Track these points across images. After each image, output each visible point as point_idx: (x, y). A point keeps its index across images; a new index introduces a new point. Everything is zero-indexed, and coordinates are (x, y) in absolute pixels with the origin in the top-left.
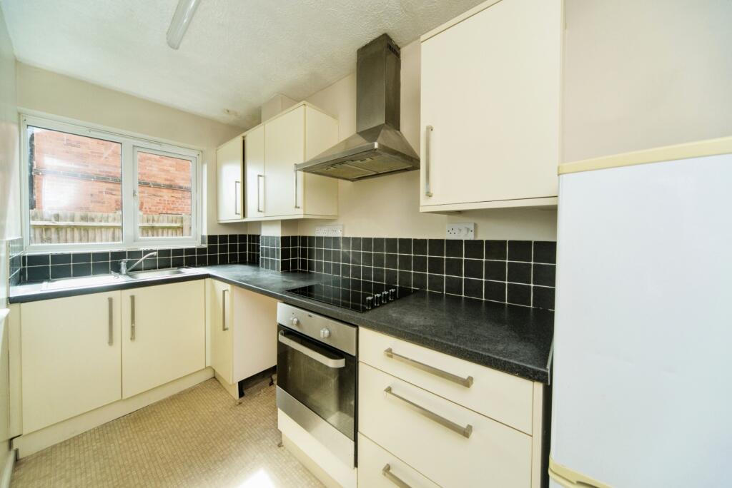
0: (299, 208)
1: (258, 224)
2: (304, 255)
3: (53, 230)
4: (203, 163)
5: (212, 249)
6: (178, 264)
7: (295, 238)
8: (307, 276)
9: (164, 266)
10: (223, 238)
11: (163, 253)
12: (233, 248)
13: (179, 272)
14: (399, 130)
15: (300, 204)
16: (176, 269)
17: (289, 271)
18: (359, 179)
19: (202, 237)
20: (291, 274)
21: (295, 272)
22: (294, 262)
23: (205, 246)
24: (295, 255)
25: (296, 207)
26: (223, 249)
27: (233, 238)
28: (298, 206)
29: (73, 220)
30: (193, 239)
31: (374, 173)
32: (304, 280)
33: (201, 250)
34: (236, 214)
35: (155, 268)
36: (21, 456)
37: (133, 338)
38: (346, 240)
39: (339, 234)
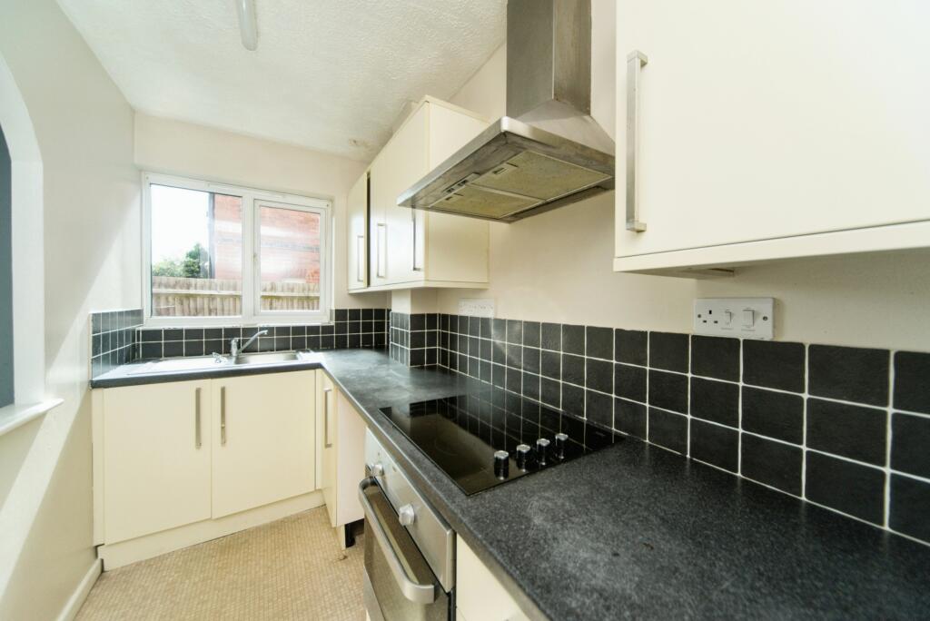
0: (419, 270)
1: (386, 295)
2: (444, 344)
3: (218, 300)
4: (332, 216)
5: (340, 327)
6: (299, 346)
7: (432, 317)
8: (448, 378)
9: (283, 347)
10: (355, 313)
11: (283, 330)
12: (367, 327)
13: (295, 358)
14: (588, 113)
15: (420, 264)
16: (292, 352)
17: (423, 368)
18: (518, 216)
19: (331, 311)
20: (426, 372)
21: (432, 369)
22: (432, 353)
23: (333, 323)
24: (432, 342)
25: (415, 269)
26: (355, 328)
27: (367, 313)
28: (417, 267)
29: (235, 289)
30: (321, 317)
31: (540, 202)
32: (442, 385)
33: (327, 329)
34: (359, 280)
35: (273, 350)
36: (106, 568)
37: (224, 442)
38: (501, 323)
39: (490, 314)
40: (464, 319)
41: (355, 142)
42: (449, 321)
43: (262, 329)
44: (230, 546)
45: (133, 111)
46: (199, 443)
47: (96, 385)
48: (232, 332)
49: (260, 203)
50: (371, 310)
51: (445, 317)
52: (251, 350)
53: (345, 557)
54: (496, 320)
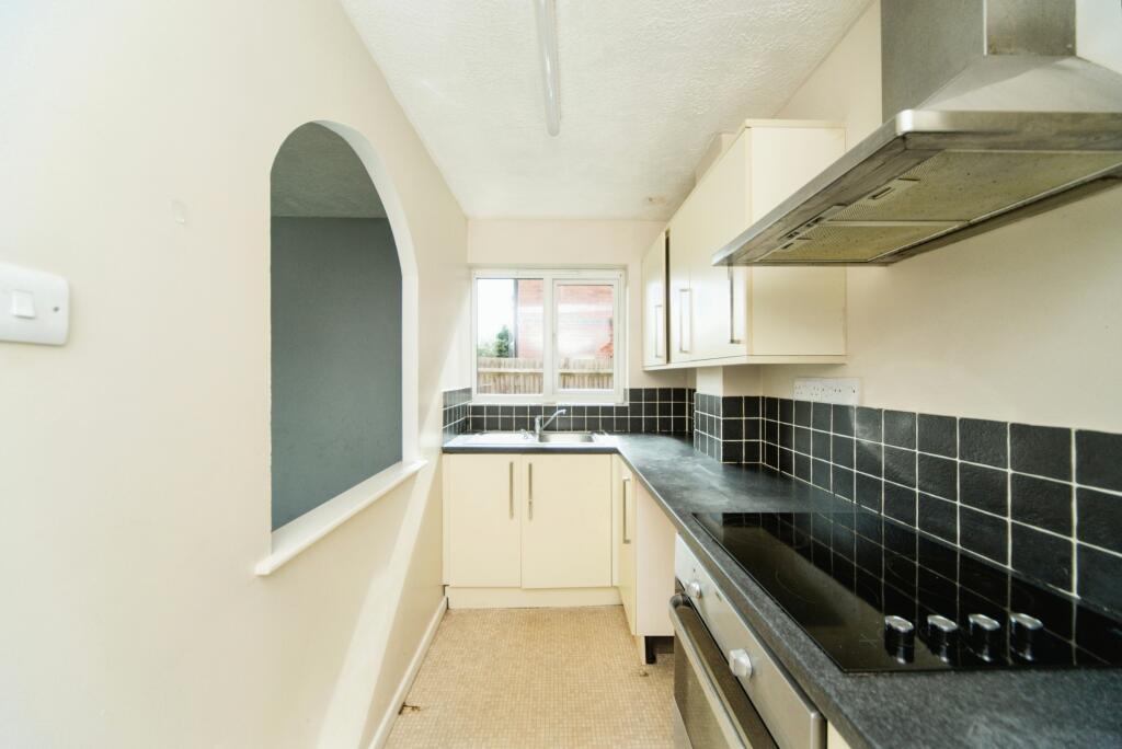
0: (738, 342)
1: (690, 373)
3: (521, 377)
4: (626, 285)
5: (635, 409)
6: (594, 428)
7: (752, 402)
8: (779, 483)
9: (578, 427)
10: (650, 393)
11: (579, 410)
12: (665, 410)
13: (590, 440)
15: (740, 334)
16: (586, 433)
17: (739, 466)
18: (903, 254)
19: (625, 390)
20: (744, 472)
21: (753, 468)
22: (752, 448)
23: (627, 404)
24: (753, 432)
25: (732, 341)
26: (651, 410)
27: (665, 393)
28: (735, 338)
29: (534, 367)
30: (613, 396)
31: (956, 226)
32: (769, 493)
33: (621, 410)
34: (657, 356)
35: (569, 430)
36: (450, 607)
37: (531, 518)
38: (870, 416)
39: (850, 400)
40: (803, 406)
41: (651, 200)
42: (778, 407)
43: (560, 408)
44: (535, 618)
45: (467, 219)
46: (512, 515)
47: (447, 451)
48: (536, 410)
49: (558, 282)
50: (669, 389)
51: (771, 402)
52: (551, 428)
53: (646, 675)
54: (860, 409)
